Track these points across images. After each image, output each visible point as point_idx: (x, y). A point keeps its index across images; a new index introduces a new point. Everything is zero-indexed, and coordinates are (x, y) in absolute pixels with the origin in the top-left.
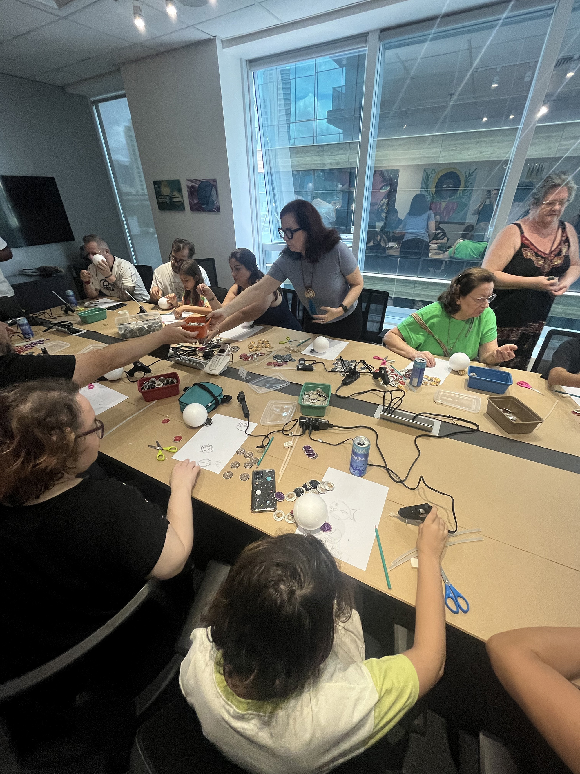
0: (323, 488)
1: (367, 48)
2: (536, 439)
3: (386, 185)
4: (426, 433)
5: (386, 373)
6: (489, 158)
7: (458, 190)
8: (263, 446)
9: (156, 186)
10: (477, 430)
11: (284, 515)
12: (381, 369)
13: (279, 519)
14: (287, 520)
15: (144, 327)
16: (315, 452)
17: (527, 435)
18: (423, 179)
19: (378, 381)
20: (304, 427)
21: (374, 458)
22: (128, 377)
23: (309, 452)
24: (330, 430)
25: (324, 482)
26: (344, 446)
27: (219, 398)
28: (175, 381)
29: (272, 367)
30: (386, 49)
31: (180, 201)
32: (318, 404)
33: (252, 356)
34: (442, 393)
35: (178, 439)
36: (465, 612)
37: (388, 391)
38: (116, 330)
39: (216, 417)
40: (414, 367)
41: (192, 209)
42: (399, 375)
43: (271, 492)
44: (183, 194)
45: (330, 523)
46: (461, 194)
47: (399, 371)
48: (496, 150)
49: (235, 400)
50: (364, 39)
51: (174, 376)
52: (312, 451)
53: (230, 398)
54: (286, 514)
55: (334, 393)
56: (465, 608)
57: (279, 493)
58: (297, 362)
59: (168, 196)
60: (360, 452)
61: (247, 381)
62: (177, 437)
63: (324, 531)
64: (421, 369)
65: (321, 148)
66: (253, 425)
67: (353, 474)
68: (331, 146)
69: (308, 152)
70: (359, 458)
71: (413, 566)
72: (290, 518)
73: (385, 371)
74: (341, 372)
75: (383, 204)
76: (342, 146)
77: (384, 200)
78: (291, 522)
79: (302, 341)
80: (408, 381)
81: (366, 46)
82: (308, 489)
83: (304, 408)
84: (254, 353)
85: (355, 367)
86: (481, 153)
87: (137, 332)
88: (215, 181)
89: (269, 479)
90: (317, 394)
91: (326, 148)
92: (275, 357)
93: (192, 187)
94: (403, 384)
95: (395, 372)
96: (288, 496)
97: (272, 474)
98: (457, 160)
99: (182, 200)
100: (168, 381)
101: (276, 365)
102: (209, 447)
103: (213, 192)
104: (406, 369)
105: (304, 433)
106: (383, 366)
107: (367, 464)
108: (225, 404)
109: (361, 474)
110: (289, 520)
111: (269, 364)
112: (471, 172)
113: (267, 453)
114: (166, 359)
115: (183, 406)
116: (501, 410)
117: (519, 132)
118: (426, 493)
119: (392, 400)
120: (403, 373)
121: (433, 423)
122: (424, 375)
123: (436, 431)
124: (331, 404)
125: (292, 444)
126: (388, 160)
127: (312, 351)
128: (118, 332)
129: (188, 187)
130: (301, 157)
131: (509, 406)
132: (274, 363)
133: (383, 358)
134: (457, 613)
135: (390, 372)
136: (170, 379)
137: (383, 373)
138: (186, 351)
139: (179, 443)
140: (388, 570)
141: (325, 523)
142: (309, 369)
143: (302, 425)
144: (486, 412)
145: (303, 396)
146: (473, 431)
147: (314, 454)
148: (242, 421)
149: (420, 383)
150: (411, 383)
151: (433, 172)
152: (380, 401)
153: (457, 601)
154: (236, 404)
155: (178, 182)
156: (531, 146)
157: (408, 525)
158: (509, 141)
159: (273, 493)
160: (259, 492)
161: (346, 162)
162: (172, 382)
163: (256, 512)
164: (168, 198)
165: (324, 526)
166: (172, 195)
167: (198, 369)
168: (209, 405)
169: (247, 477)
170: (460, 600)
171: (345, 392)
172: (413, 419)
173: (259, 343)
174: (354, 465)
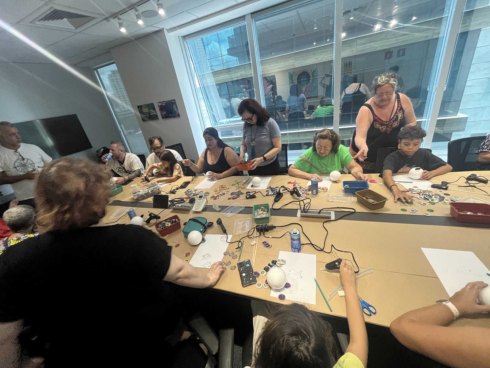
0: (280, 263)
1: (246, 23)
2: (387, 210)
3: (270, 84)
4: (327, 219)
5: (297, 190)
6: (322, 61)
7: (310, 79)
8: (239, 247)
9: (139, 109)
10: (355, 212)
11: (262, 284)
12: (294, 189)
13: (260, 287)
14: (264, 287)
15: (148, 192)
16: (269, 244)
17: (381, 209)
18: (289, 78)
19: (294, 196)
20: (260, 231)
21: (304, 240)
22: (147, 224)
23: (267, 245)
24: (274, 230)
25: (279, 260)
26: (285, 237)
27: (206, 225)
28: (177, 220)
29: (232, 200)
30: (255, 21)
31: (155, 115)
32: (264, 216)
33: (218, 196)
34: (331, 195)
35: (187, 255)
36: (375, 314)
37: (301, 201)
38: (132, 196)
39: (207, 237)
40: (312, 184)
41: (163, 118)
42: (305, 190)
43: (251, 272)
44: (156, 110)
45: (289, 282)
46: (312, 82)
47: (304, 188)
48: (324, 56)
49: (215, 224)
50: (243, 18)
51: (176, 217)
52: (268, 244)
53: (212, 223)
54: (263, 284)
55: (271, 208)
56: (374, 311)
57: (255, 272)
58: (245, 195)
59: (148, 113)
60: (296, 238)
61: (219, 211)
62: (187, 253)
63: (287, 288)
64: (316, 184)
65: (228, 70)
66: (230, 237)
67: (294, 252)
68: (234, 68)
69: (221, 73)
70: (296, 242)
71: (340, 295)
72: (266, 285)
73: (297, 189)
74: (272, 195)
75: (270, 94)
76: (240, 67)
77: (270, 92)
78: (267, 287)
79: (244, 181)
80: (310, 192)
81: (245, 22)
82: (271, 266)
83: (257, 220)
84: (219, 194)
85: (279, 190)
86: (317, 59)
87: (145, 195)
88: (174, 100)
89: (248, 265)
90: (262, 210)
91: (231, 69)
92: (232, 194)
93: (161, 106)
94: (308, 194)
95: (302, 189)
96: (261, 273)
97: (249, 262)
98: (305, 64)
99: (156, 114)
100: (173, 221)
101: (234, 198)
102: (208, 255)
103: (174, 106)
104: (307, 185)
105: (260, 234)
106: (294, 187)
107: (301, 245)
108: (210, 228)
109: (299, 250)
110: (266, 286)
111: (229, 199)
112: (314, 70)
113: (242, 251)
114: (167, 209)
115: (186, 234)
116: (365, 198)
117: (334, 45)
118: (337, 253)
119: (305, 205)
120: (307, 188)
121: (330, 213)
122: (318, 187)
123: (333, 217)
124: (272, 215)
125: (255, 242)
126: (267, 70)
127: (252, 186)
128: (133, 198)
129: (159, 106)
130: (218, 76)
131: (368, 195)
132: (232, 198)
133: (293, 182)
134: (370, 315)
135: (299, 189)
136: (174, 220)
137: (296, 191)
138: (178, 201)
139: (189, 257)
140: (328, 301)
141: (286, 283)
142: (253, 197)
143: (258, 230)
144: (357, 201)
145: (254, 213)
146: (353, 213)
147: (269, 245)
148: (223, 235)
149: (317, 192)
150: (312, 193)
151: (294, 73)
152: (298, 207)
153: (369, 309)
154: (216, 227)
155: (152, 104)
156: (342, 51)
157: (332, 273)
158: (330, 50)
159: (252, 273)
160: (244, 275)
161: (245, 75)
162: (176, 221)
163: (246, 286)
164: (147, 114)
165: (286, 285)
166: (150, 112)
167: (188, 210)
168: (201, 230)
169: (235, 267)
170: (370, 308)
171: (277, 206)
172: (319, 213)
173: (220, 188)
174: (294, 247)
